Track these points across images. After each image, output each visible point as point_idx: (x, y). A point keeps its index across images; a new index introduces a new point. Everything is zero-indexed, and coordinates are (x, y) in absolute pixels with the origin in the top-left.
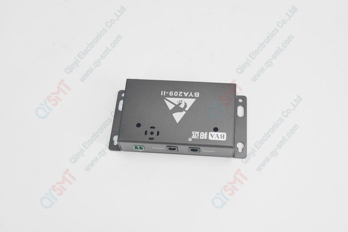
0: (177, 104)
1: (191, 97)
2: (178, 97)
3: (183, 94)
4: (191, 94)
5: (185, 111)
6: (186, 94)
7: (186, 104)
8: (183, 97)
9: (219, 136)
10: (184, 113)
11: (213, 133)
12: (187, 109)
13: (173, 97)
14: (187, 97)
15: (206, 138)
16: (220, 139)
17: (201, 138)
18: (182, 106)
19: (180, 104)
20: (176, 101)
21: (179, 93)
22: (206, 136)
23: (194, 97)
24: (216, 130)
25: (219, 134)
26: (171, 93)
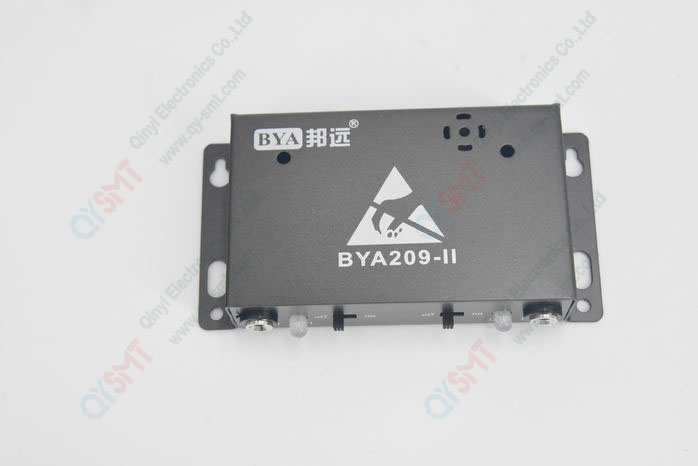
0: (403, 225)
1: (363, 249)
2: (403, 248)
3: (389, 259)
4: (363, 259)
5: (375, 205)
6: (379, 258)
7: (377, 228)
8: (386, 249)
9: (272, 139)
10: (379, 199)
11: (291, 146)
12: (372, 211)
13: (417, 248)
14: (373, 249)
15: (311, 131)
16: (270, 131)
17: (324, 130)
18: (387, 219)
19: (393, 226)
20: (407, 235)
21: (402, 259)
22: (311, 136)
23: (353, 249)
24: (284, 157)
25: (273, 146)
26: (426, 258)
